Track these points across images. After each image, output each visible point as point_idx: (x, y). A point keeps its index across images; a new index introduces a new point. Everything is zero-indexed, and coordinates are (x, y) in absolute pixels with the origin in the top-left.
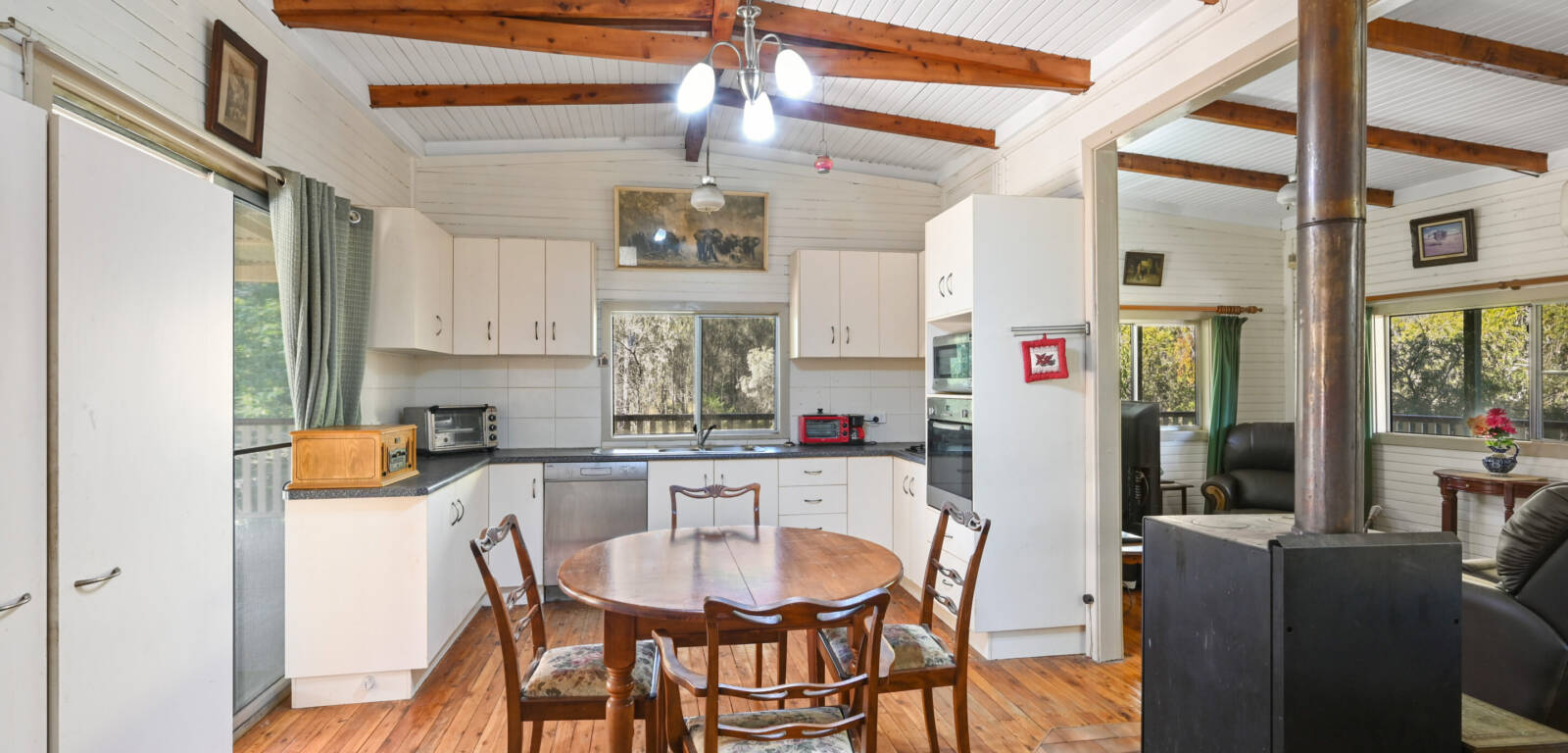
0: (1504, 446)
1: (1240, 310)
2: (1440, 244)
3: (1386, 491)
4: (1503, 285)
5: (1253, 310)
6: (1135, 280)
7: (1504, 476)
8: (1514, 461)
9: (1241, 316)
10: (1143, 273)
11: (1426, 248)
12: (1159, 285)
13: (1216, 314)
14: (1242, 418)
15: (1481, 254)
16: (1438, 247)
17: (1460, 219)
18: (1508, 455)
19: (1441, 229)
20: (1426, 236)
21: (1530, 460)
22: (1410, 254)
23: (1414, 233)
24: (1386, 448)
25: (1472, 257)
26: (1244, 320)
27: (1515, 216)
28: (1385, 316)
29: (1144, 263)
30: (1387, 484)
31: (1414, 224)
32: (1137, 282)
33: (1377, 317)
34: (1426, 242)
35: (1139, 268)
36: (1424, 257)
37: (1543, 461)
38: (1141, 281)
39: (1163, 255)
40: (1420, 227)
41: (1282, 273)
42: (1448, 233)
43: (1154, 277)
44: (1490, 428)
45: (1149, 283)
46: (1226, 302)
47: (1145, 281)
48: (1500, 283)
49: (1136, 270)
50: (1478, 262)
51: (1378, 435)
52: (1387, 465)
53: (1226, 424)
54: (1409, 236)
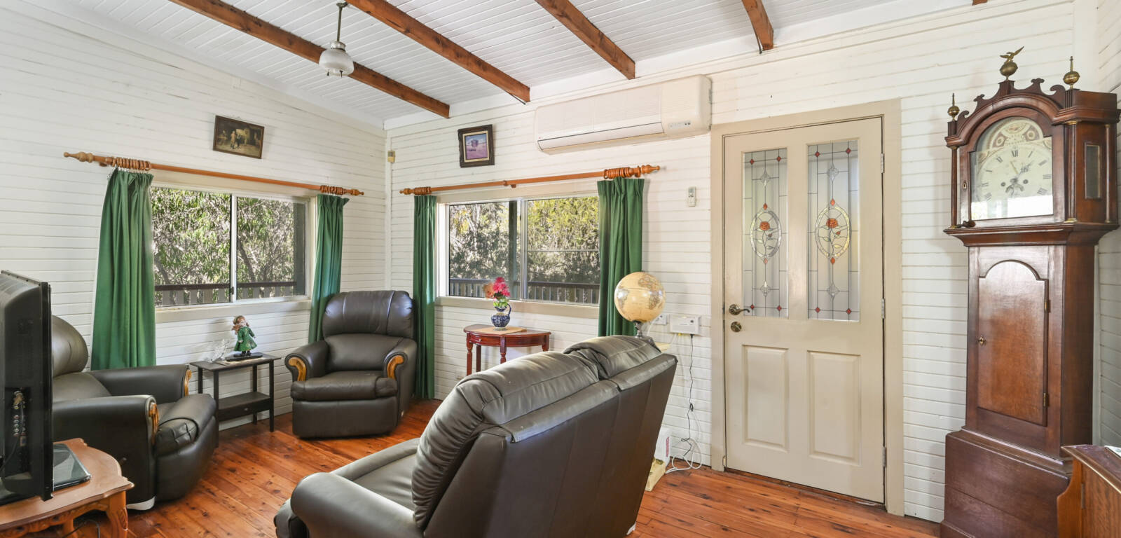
0: (503, 306)
1: (343, 191)
2: (475, 150)
3: (444, 342)
4: (506, 183)
5: (355, 193)
6: (228, 148)
7: (503, 330)
8: (508, 318)
9: (343, 197)
10: (240, 141)
11: (468, 152)
12: (260, 157)
13: (320, 192)
14: (344, 288)
15: (497, 159)
16: (473, 152)
17: (484, 132)
18: (506, 313)
19: (475, 138)
20: (467, 142)
21: (519, 315)
22: (458, 156)
23: (460, 139)
24: (445, 309)
25: (491, 162)
26: (346, 201)
27: (514, 133)
28: (446, 205)
29: (239, 131)
30: (445, 337)
31: (461, 132)
32: (231, 149)
33: (440, 204)
34: (467, 147)
35: (233, 135)
36: (467, 159)
37: (527, 315)
38: (236, 150)
39: (263, 128)
40: (464, 135)
41: (384, 165)
42: (479, 142)
43: (253, 148)
44: (495, 292)
45: (247, 153)
46: (331, 183)
47: (241, 150)
48: (505, 181)
49: (229, 138)
50: (495, 166)
51: (439, 299)
52: (445, 322)
53: (326, 293)
54: (457, 142)
